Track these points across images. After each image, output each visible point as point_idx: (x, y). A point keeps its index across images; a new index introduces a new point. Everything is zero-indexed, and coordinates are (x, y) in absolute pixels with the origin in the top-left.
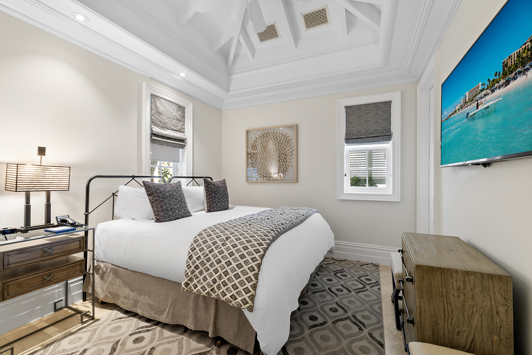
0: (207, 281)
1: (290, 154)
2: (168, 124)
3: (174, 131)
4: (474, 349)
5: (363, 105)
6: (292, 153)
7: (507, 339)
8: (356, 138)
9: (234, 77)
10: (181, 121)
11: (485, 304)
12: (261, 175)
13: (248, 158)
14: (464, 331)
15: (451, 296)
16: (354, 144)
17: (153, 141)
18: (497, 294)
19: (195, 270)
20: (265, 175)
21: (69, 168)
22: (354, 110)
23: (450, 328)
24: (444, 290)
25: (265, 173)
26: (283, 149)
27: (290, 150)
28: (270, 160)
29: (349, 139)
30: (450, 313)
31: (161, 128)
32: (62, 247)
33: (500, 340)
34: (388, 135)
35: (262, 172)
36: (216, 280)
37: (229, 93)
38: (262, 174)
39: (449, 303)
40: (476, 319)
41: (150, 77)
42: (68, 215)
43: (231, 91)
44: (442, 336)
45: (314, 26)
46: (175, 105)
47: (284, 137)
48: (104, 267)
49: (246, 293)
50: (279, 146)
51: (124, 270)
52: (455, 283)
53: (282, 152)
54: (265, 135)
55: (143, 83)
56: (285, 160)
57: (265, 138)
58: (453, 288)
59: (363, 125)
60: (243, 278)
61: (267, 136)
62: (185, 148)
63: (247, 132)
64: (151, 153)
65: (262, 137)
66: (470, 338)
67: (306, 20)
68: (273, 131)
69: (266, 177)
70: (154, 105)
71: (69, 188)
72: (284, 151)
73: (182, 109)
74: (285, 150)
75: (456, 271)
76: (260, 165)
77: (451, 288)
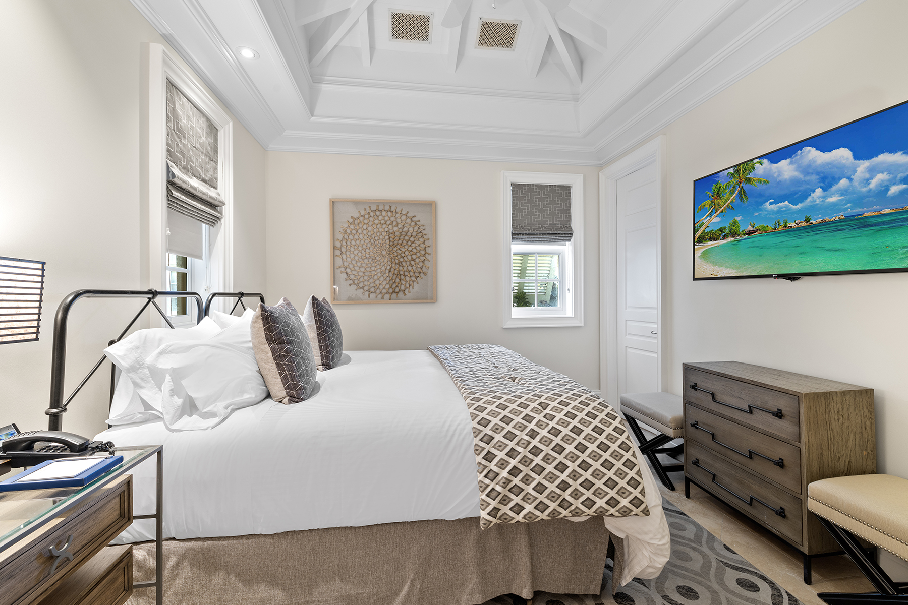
0: (546, 490)
1: (423, 252)
2: (193, 163)
3: (201, 182)
4: (850, 471)
5: (536, 185)
6: (425, 250)
7: (872, 451)
8: (529, 234)
9: (325, 87)
10: (212, 161)
11: (857, 421)
12: (364, 289)
13: (334, 256)
14: (843, 455)
15: (833, 422)
16: (523, 242)
17: (171, 201)
18: (865, 408)
19: (511, 478)
20: (372, 290)
21: (40, 266)
22: (524, 191)
23: (832, 456)
24: (827, 416)
25: (372, 285)
26: (409, 243)
27: (422, 246)
28: (384, 261)
29: (517, 235)
30: (833, 439)
31: (182, 170)
32: (85, 527)
33: (868, 453)
34: (568, 234)
35: (366, 283)
36: (566, 482)
37: (313, 119)
38: (366, 288)
39: (832, 429)
40: (851, 439)
41: (165, 32)
42: (14, 425)
43: (317, 116)
44: (827, 467)
45: (491, 45)
46: (204, 119)
47: (412, 221)
48: (148, 557)
49: (635, 487)
50: (402, 237)
51: (241, 541)
52: (835, 406)
53: (406, 247)
54: (372, 214)
55: (151, 44)
56: (413, 263)
57: (371, 219)
58: (834, 412)
59: (536, 215)
60: (597, 465)
61: (375, 217)
62: (218, 225)
63: (333, 203)
64: (169, 232)
65: (367, 216)
66: (848, 460)
67: (482, 31)
68: (389, 207)
69: (375, 293)
70: (171, 109)
71: (37, 333)
72: (411, 245)
73: (213, 129)
74: (413, 245)
75: (836, 392)
76: (362, 269)
77: (833, 412)
